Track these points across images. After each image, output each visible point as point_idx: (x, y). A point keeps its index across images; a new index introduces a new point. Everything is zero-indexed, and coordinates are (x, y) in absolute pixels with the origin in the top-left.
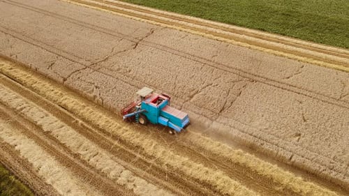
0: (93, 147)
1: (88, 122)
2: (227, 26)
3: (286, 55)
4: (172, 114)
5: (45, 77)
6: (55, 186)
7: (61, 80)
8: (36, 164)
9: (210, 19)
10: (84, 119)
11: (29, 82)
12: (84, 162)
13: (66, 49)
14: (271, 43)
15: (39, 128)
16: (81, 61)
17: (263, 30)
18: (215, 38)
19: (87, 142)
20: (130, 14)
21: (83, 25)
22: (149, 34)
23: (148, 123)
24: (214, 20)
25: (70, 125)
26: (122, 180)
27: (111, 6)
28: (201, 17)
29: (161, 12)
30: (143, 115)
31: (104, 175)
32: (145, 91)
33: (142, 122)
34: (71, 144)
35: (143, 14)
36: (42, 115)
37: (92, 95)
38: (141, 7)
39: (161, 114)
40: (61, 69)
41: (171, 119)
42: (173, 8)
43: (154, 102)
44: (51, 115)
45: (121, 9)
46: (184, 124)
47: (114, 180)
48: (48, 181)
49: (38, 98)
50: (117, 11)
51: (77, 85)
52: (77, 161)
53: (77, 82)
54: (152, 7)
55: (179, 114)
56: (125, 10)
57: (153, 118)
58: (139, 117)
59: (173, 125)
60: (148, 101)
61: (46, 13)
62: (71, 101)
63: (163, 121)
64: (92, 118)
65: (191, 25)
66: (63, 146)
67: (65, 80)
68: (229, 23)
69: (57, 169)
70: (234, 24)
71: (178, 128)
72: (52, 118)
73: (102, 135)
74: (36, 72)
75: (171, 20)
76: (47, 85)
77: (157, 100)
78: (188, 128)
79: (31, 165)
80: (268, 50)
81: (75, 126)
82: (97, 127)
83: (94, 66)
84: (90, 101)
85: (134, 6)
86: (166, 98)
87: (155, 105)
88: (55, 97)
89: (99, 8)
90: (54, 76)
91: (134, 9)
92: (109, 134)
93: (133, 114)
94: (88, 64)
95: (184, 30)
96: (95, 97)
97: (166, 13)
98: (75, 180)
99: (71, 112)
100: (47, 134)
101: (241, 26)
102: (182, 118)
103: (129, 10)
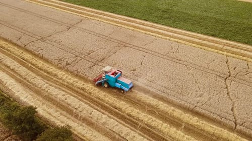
0: (33, 75)
1: (33, 65)
2: (126, 18)
3: (152, 34)
4: (123, 81)
5: (15, 45)
6: (12, 90)
7: (23, 46)
8: (5, 82)
9: (118, 14)
10: (32, 64)
11: (6, 47)
12: (28, 81)
13: (29, 30)
14: (147, 27)
15: (9, 67)
16: (36, 37)
17: (146, 20)
18: (116, 24)
19: (31, 73)
20: (72, 11)
21: (42, 17)
22: (79, 22)
23: (109, 86)
24: (120, 14)
25: (24, 66)
26: (43, 87)
27: (62, 6)
28: (113, 12)
29: (91, 9)
30: (106, 82)
31: (36, 86)
32: (107, 68)
33: (106, 86)
34: (23, 74)
35: (80, 11)
36: (11, 62)
37: (38, 53)
38: (80, 7)
39: (117, 81)
40: (24, 41)
41: (122, 84)
42: (99, 8)
43: (113, 74)
44: (15, 62)
45: (67, 7)
46: (130, 87)
47: (40, 88)
48: (10, 88)
49: (10, 55)
50: (65, 9)
51: (31, 48)
52: (25, 81)
53: (32, 47)
54: (86, 6)
55: (127, 81)
56: (70, 8)
57: (112, 84)
58: (104, 83)
59: (124, 88)
60: (110, 74)
61: (22, 10)
62: (27, 56)
63: (118, 85)
64: (36, 63)
65: (105, 17)
66: (19, 75)
67: (25, 46)
68: (128, 16)
69: (15, 83)
70: (131, 17)
71: (126, 89)
72: (16, 63)
73: (39, 70)
74: (11, 42)
75: (95, 14)
76: (16, 48)
77: (114, 74)
78: (132, 89)
79: (3, 82)
80: (143, 31)
81: (27, 67)
82: (37, 67)
83: (43, 39)
84: (37, 56)
85: (76, 6)
86: (119, 72)
87: (113, 76)
88: (19, 54)
89: (54, 7)
90: (20, 44)
91: (75, 8)
92: (43, 70)
93: (101, 81)
94: (39, 38)
95: (100, 20)
96: (39, 54)
97: (94, 10)
98: (22, 88)
99: (26, 61)
100: (13, 70)
101: (135, 18)
102: (129, 84)
103: (71, 8)
